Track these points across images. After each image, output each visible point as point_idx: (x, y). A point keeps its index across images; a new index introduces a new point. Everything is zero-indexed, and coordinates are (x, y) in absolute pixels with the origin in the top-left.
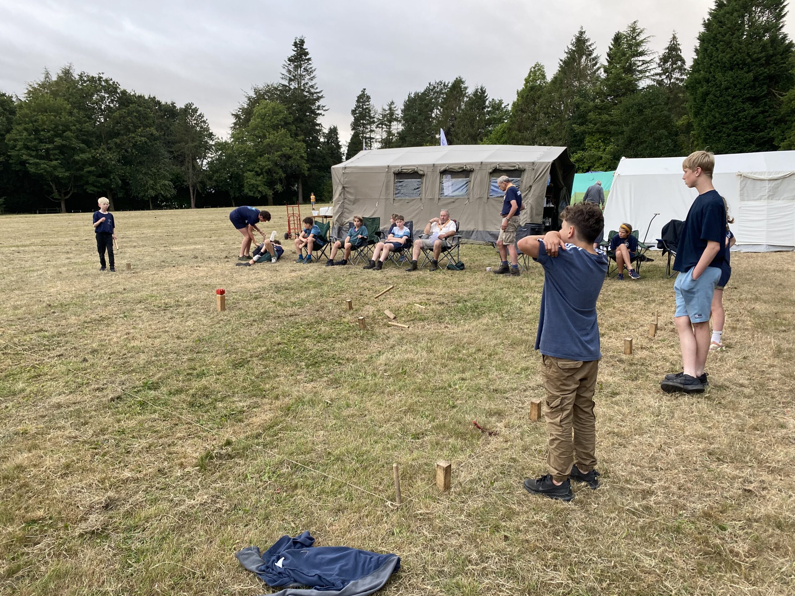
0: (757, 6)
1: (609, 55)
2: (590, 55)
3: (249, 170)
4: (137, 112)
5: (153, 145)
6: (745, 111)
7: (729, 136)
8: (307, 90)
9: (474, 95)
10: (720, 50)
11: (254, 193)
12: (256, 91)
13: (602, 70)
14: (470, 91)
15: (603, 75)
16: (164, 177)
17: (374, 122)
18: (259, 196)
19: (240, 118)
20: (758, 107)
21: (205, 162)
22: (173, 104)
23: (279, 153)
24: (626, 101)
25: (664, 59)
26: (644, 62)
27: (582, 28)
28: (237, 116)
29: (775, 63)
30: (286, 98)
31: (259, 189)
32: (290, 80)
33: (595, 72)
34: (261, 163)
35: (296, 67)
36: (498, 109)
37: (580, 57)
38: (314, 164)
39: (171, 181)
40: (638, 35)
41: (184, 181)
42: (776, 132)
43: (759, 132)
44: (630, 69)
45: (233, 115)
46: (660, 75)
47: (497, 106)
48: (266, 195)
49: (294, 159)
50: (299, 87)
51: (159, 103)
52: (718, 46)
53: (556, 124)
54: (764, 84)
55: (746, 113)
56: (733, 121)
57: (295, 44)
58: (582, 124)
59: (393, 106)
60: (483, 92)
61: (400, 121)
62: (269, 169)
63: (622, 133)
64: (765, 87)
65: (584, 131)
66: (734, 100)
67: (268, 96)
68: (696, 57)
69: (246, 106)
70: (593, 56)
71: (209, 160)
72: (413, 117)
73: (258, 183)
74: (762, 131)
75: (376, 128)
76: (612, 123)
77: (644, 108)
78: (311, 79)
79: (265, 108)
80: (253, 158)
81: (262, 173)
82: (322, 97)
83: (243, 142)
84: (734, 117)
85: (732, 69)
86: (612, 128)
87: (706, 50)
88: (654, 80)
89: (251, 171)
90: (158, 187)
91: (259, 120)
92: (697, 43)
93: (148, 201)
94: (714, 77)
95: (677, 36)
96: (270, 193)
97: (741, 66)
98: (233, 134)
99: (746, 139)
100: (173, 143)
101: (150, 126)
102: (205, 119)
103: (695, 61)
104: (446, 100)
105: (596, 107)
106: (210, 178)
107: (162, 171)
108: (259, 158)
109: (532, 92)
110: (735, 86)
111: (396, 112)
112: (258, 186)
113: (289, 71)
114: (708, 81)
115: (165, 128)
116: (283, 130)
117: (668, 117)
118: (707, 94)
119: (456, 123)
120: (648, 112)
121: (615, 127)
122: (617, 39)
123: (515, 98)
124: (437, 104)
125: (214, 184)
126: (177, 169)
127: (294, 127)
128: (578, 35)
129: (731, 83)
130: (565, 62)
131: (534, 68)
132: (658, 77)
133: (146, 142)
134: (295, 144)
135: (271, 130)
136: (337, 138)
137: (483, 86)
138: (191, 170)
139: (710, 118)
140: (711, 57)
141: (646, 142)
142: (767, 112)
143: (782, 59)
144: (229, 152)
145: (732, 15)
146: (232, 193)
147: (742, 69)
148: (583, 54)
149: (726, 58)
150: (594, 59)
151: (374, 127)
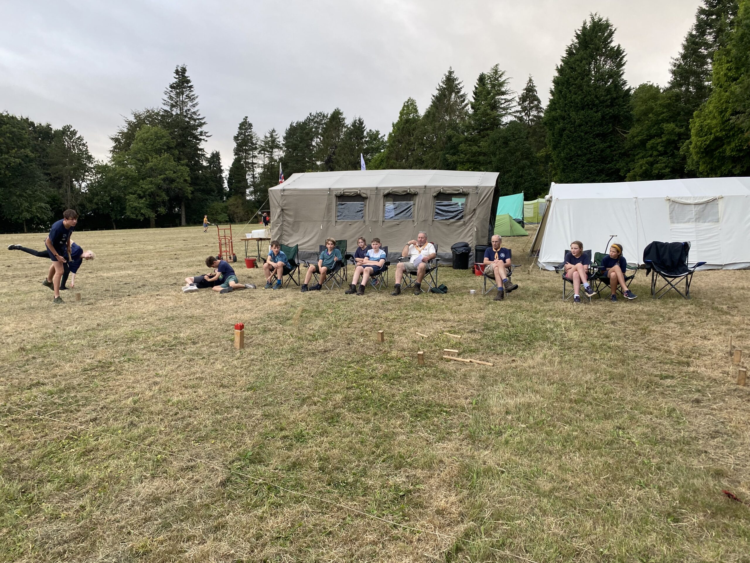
0: (601, 56)
1: (475, 93)
2: (459, 92)
3: (131, 193)
4: (11, 133)
5: (28, 167)
6: (595, 145)
7: (583, 167)
8: (189, 116)
9: (353, 126)
10: (573, 92)
11: (137, 216)
12: (137, 116)
13: (469, 106)
14: (349, 122)
15: (471, 111)
16: (41, 200)
17: (256, 149)
18: (142, 219)
19: (120, 143)
20: (605, 143)
21: (84, 185)
22: (48, 125)
23: (162, 176)
24: (492, 134)
25: (523, 99)
26: (507, 101)
27: (451, 68)
28: (116, 140)
29: (619, 105)
30: (168, 123)
31: (142, 211)
32: (172, 106)
33: (463, 108)
34: (143, 186)
35: (178, 94)
36: (375, 139)
37: (451, 94)
38: (197, 187)
39: (48, 203)
40: (500, 76)
41: (61, 204)
42: (621, 164)
43: (607, 164)
44: (494, 106)
45: (112, 139)
46: (520, 112)
47: (374, 136)
48: (149, 217)
49: (178, 183)
50: (182, 113)
51: (32, 124)
52: (571, 88)
53: (430, 154)
54: (609, 123)
55: (597, 147)
56: (586, 154)
57: (177, 72)
58: (454, 154)
59: (274, 134)
60: (361, 123)
61: (281, 148)
62: (152, 193)
63: (490, 163)
64: (611, 125)
65: (456, 160)
66: (586, 136)
67: (148, 120)
68: (552, 98)
69: (126, 130)
70: (462, 93)
71: (89, 182)
72: (295, 144)
73: (141, 205)
74: (609, 163)
75: (258, 154)
76: (480, 154)
77: (509, 140)
78: (194, 106)
79: (147, 133)
80: (135, 181)
81: (144, 196)
82: (204, 123)
83: (125, 165)
84: (587, 150)
85: (583, 109)
86: (481, 158)
87: (561, 92)
88: (515, 116)
89: (134, 194)
90: (34, 209)
91: (142, 144)
92: (552, 86)
93: (22, 224)
94: (569, 115)
95: (532, 79)
96: (153, 215)
97: (590, 106)
98: (113, 157)
99: (597, 170)
100: (50, 165)
101: (25, 147)
102: (84, 142)
103: (551, 101)
104: (325, 130)
105: (466, 139)
106: (90, 201)
107: (38, 193)
108: (141, 181)
109: (407, 125)
110: (587, 123)
111: (278, 140)
112: (141, 208)
113: (171, 98)
114: (564, 118)
115: (40, 150)
116: (166, 155)
117: (529, 149)
118: (564, 130)
119: (337, 151)
120: (512, 144)
121: (484, 158)
122: (482, 79)
123: (391, 129)
124: (317, 134)
125: (95, 207)
126: (53, 191)
127: (176, 152)
128: (447, 74)
129: (583, 121)
130: (437, 98)
131: (407, 102)
132: (518, 114)
133: (20, 164)
134: (178, 168)
135: (154, 154)
136: (219, 163)
137: (361, 117)
138: (69, 193)
139: (567, 150)
140: (565, 98)
141: (510, 171)
142: (613, 146)
143: (624, 101)
144: (110, 175)
145: (581, 62)
146: (113, 216)
147: (592, 109)
148: (453, 92)
149: (578, 99)
150: (462, 96)
151: (256, 153)
